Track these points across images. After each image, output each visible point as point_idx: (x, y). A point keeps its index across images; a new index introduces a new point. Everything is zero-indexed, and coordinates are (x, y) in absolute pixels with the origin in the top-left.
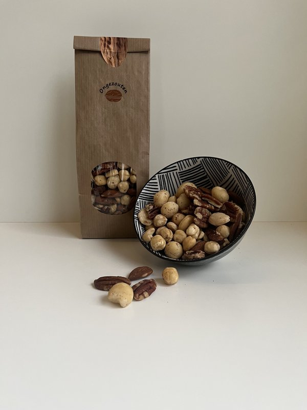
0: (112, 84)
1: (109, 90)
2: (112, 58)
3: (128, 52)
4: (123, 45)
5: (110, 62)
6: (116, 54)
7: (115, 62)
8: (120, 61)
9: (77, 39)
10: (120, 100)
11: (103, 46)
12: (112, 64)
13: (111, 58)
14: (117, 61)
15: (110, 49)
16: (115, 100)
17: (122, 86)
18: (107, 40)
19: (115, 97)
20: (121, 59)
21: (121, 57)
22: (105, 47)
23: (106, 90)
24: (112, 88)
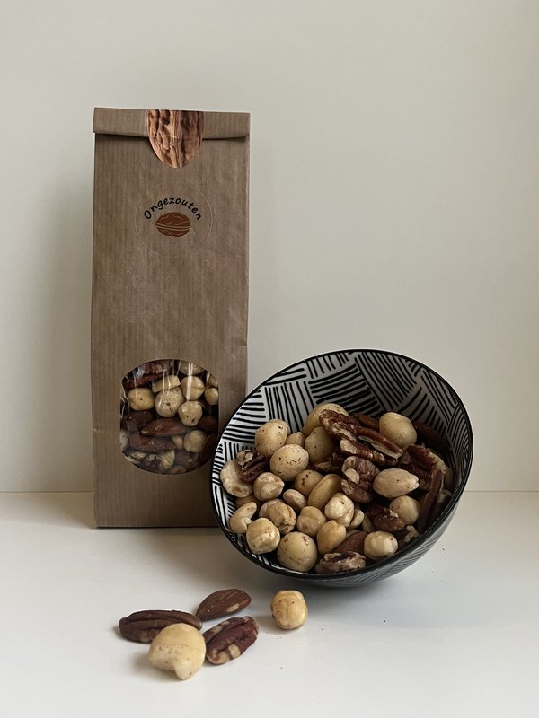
0: (169, 201)
1: (163, 212)
2: (172, 150)
3: (203, 139)
4: (195, 125)
5: (168, 159)
6: (180, 143)
7: (177, 158)
8: (188, 157)
9: (100, 113)
10: (186, 232)
11: (153, 127)
12: (170, 163)
13: (168, 151)
14: (181, 155)
15: (167, 133)
16: (176, 234)
17: (191, 204)
18: (161, 115)
19: (176, 228)
20: (190, 153)
21: (189, 147)
22: (157, 128)
23: (158, 214)
24: (170, 209)
